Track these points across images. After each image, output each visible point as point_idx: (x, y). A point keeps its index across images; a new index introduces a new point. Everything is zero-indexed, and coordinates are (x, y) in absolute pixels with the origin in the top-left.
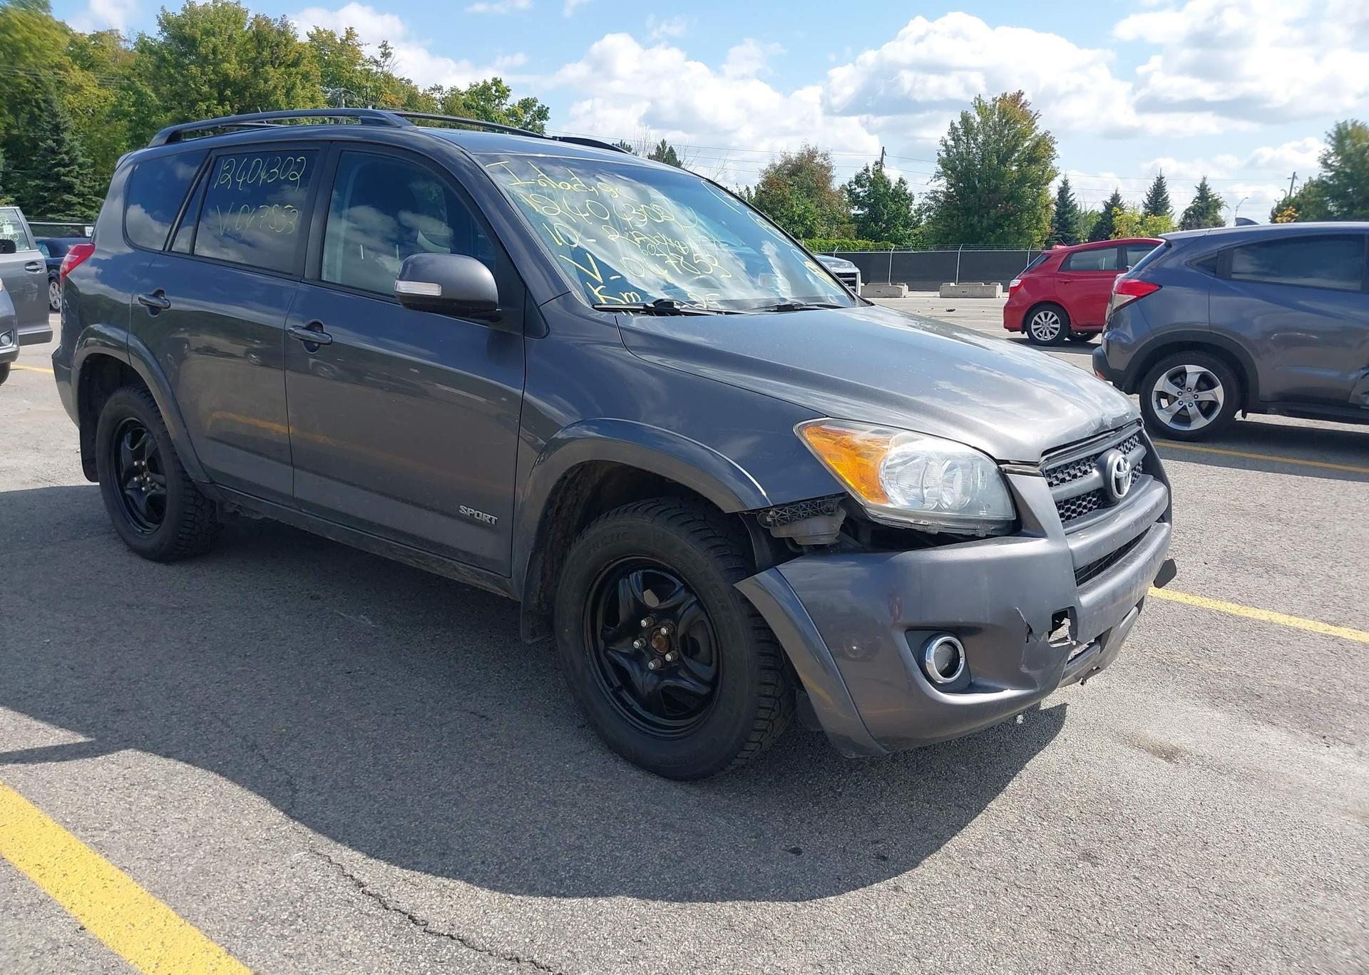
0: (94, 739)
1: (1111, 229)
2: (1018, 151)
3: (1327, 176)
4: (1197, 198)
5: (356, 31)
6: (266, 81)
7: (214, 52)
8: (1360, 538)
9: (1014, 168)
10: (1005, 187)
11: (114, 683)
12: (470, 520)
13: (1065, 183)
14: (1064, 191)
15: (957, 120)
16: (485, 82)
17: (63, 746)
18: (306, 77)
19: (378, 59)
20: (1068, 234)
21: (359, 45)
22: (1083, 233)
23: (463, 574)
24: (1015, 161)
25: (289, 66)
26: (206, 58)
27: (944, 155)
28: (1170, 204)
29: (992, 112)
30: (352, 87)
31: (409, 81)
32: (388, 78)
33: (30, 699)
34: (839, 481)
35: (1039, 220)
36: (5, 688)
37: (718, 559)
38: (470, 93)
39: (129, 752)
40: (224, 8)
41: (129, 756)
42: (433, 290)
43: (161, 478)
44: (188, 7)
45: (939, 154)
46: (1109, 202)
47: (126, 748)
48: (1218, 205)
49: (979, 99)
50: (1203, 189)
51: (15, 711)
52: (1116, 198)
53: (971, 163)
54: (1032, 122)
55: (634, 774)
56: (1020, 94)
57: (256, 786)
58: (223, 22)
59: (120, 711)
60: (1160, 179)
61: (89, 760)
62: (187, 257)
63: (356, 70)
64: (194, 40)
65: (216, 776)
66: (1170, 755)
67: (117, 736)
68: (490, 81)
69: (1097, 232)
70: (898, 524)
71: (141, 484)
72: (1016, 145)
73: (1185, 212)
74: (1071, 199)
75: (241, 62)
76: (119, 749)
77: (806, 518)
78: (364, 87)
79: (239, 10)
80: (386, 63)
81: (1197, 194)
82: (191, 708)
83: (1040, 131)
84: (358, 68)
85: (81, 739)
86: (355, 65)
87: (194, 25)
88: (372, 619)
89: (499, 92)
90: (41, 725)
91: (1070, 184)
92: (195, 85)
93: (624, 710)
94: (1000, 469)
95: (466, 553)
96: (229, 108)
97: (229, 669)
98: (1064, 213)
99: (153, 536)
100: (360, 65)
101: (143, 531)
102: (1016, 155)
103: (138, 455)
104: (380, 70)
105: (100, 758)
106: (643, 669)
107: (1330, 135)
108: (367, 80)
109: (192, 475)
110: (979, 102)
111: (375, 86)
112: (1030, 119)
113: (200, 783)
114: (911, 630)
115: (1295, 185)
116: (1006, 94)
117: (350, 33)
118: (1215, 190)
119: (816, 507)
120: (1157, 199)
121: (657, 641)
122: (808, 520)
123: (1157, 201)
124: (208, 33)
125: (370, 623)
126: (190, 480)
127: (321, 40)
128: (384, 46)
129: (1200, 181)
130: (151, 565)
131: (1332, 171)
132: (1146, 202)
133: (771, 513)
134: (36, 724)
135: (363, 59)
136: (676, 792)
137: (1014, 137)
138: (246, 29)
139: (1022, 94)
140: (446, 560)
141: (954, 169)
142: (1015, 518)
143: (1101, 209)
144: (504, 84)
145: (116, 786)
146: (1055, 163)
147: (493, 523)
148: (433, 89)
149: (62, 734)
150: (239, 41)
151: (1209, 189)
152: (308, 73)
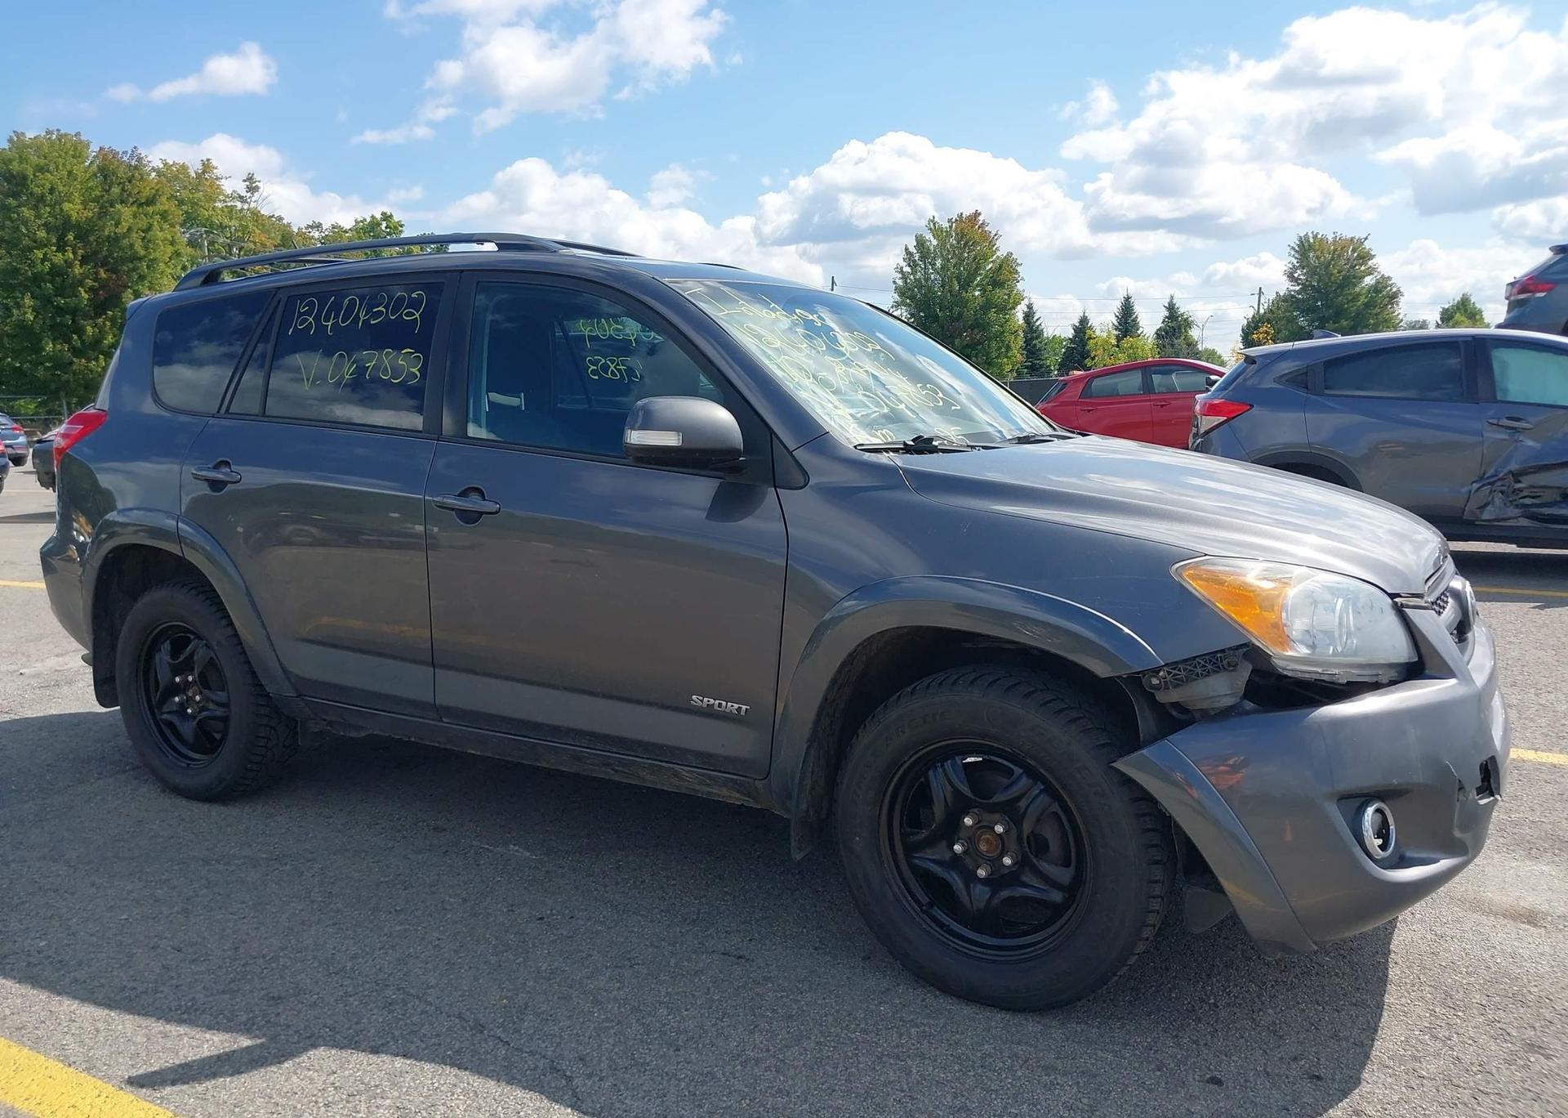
0: (263, 1040)
1: (1085, 355)
2: (981, 275)
3: (1294, 291)
4: (1167, 317)
5: (214, 163)
6: (117, 224)
7: (52, 191)
8: (1540, 661)
9: (977, 293)
10: (969, 314)
11: (247, 964)
12: (709, 713)
13: (1030, 307)
14: (1029, 315)
15: (912, 245)
16: (373, 217)
17: (226, 1054)
18: (164, 215)
19: (244, 194)
20: (1038, 362)
21: (217, 179)
22: (1052, 360)
23: (689, 780)
24: (977, 285)
25: (141, 205)
26: (42, 198)
27: (900, 282)
28: (1140, 324)
29: (949, 235)
30: (211, 227)
31: (280, 219)
32: (256, 215)
33: (144, 996)
34: (1241, 630)
35: (1008, 348)
36: (102, 986)
37: (1082, 734)
38: (355, 229)
39: (321, 1052)
40: (60, 140)
41: (322, 1057)
42: (670, 440)
43: (221, 696)
44: (15, 139)
45: (894, 282)
46: (1077, 325)
47: (315, 1046)
48: (1188, 324)
49: (933, 221)
50: (1171, 308)
51: (133, 1014)
52: (1084, 321)
53: (929, 289)
54: (992, 244)
55: (967, 1010)
56: (977, 214)
57: (514, 1078)
58: (60, 156)
59: (277, 999)
60: (1127, 299)
61: (274, 1069)
62: (258, 418)
63: (217, 207)
64: (25, 178)
65: (455, 1071)
66: (1531, 918)
67: (291, 1032)
68: (378, 216)
69: (1068, 357)
70: (1307, 676)
71: (183, 706)
72: (978, 268)
73: (1156, 333)
74: (1037, 324)
75: (84, 203)
76: (306, 1050)
77: (1206, 676)
78: (226, 227)
79: (81, 142)
80: (253, 199)
81: (1166, 313)
82: (367, 986)
83: (1002, 253)
84: (219, 205)
85: (245, 1042)
86: (215, 202)
87: (22, 160)
88: (527, 849)
89: (390, 228)
90: (182, 1029)
91: (1035, 308)
92: (27, 230)
93: (943, 933)
94: (1396, 603)
95: (698, 754)
96: (71, 256)
97: (386, 930)
98: (1032, 339)
99: (211, 770)
100: (220, 201)
101: (188, 764)
102: (979, 279)
103: (183, 668)
104: (246, 206)
105: (286, 1065)
106: (970, 877)
107: (1293, 248)
108: (231, 218)
109: (270, 689)
110: (934, 224)
111: (241, 225)
112: (990, 240)
113: (438, 1081)
114: (1344, 798)
115: (1262, 301)
116: (962, 214)
117: (207, 166)
118: (1183, 308)
119: (1216, 662)
120: (1126, 320)
121: (987, 843)
122: (1207, 679)
123: (1127, 322)
124: (41, 169)
125: (528, 854)
126: (267, 695)
127: (173, 174)
128: (250, 179)
129: (1168, 301)
130: (205, 807)
131: (1298, 285)
132: (1116, 323)
133: (1161, 673)
134: (173, 1029)
135: (224, 195)
136: (1031, 1026)
137: (975, 258)
138: (87, 164)
139: (980, 214)
140: (663, 764)
141: (912, 298)
142: (1416, 659)
143: (1070, 333)
144: (396, 219)
145: (330, 1099)
146: (1020, 286)
147: (743, 713)
148: (311, 227)
149: (216, 1039)
150: (81, 176)
151: (1178, 308)
152: (165, 211)
